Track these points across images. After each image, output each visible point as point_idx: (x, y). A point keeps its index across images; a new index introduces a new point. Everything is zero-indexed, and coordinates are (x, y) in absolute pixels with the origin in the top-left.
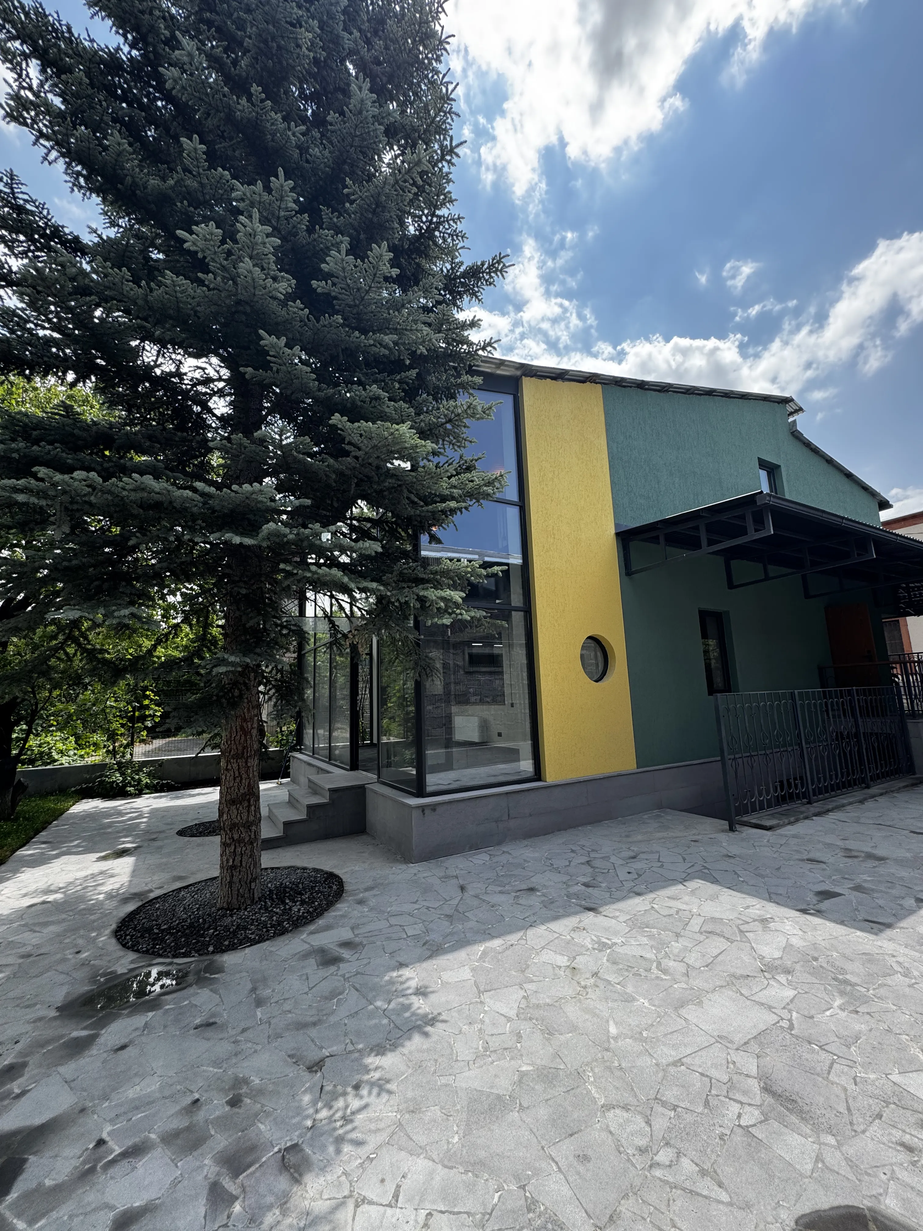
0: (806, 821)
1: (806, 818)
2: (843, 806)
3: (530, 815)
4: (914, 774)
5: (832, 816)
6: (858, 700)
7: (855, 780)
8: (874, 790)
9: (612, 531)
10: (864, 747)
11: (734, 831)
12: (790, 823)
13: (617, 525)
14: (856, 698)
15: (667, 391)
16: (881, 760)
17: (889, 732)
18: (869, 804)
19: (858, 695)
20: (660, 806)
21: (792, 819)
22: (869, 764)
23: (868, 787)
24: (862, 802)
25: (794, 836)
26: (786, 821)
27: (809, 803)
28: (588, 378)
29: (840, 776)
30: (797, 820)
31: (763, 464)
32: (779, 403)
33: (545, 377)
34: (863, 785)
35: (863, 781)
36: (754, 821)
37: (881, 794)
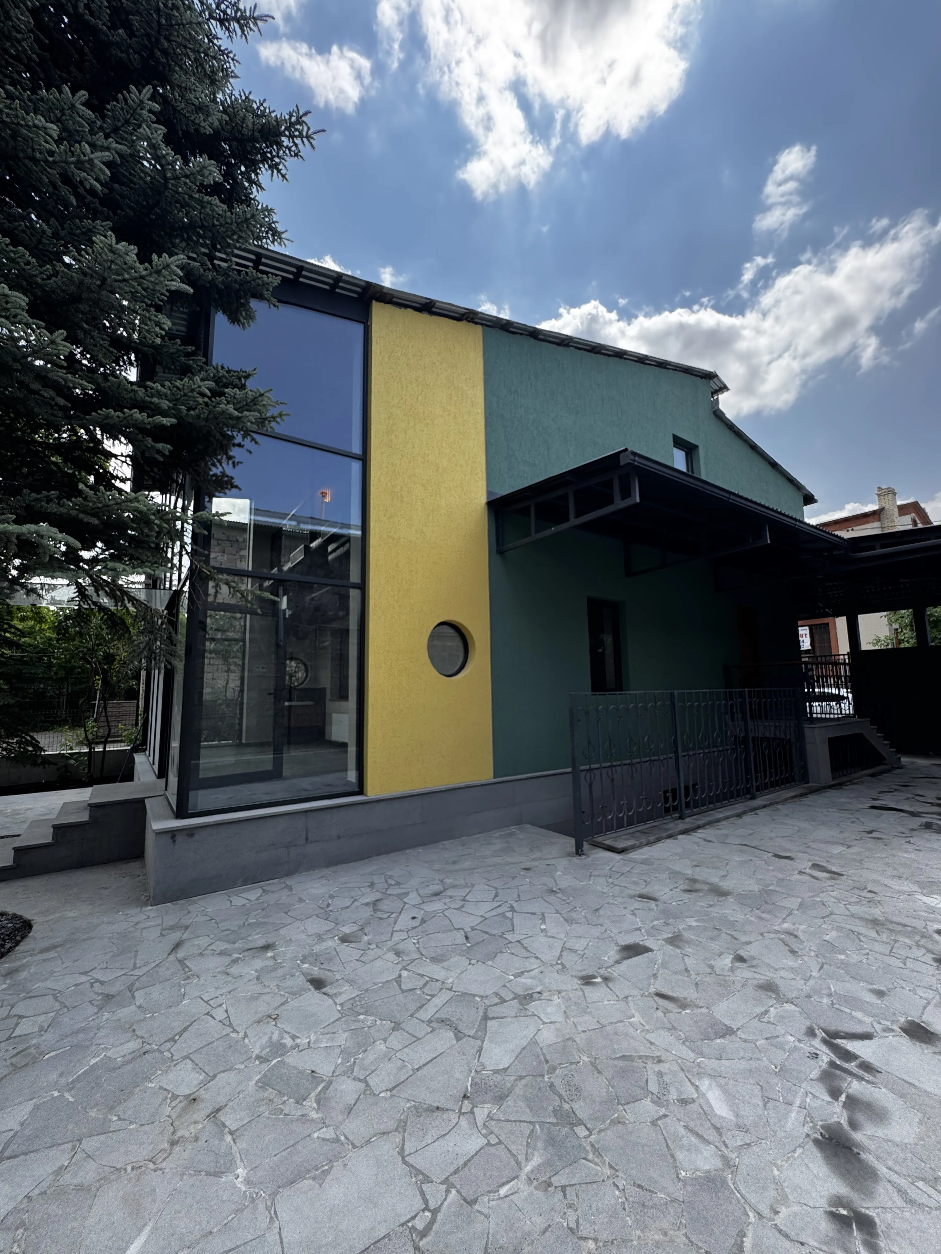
0: (669, 841)
1: (670, 837)
2: (718, 821)
3: (339, 837)
4: (807, 782)
5: (701, 833)
6: (750, 703)
7: (738, 791)
8: (758, 802)
9: (482, 499)
10: (752, 755)
11: (580, 855)
12: (649, 844)
13: (489, 493)
14: (748, 700)
15: (567, 346)
16: (770, 769)
17: (783, 736)
18: (747, 819)
19: (750, 697)
20: (519, 822)
21: (652, 838)
22: (756, 772)
23: (753, 798)
24: (739, 815)
25: (644, 862)
26: (644, 841)
27: (681, 818)
28: (463, 315)
29: (721, 786)
30: (658, 840)
31: (679, 442)
32: (702, 377)
33: (406, 306)
34: (749, 796)
35: (748, 791)
36: (607, 843)
37: (764, 807)
